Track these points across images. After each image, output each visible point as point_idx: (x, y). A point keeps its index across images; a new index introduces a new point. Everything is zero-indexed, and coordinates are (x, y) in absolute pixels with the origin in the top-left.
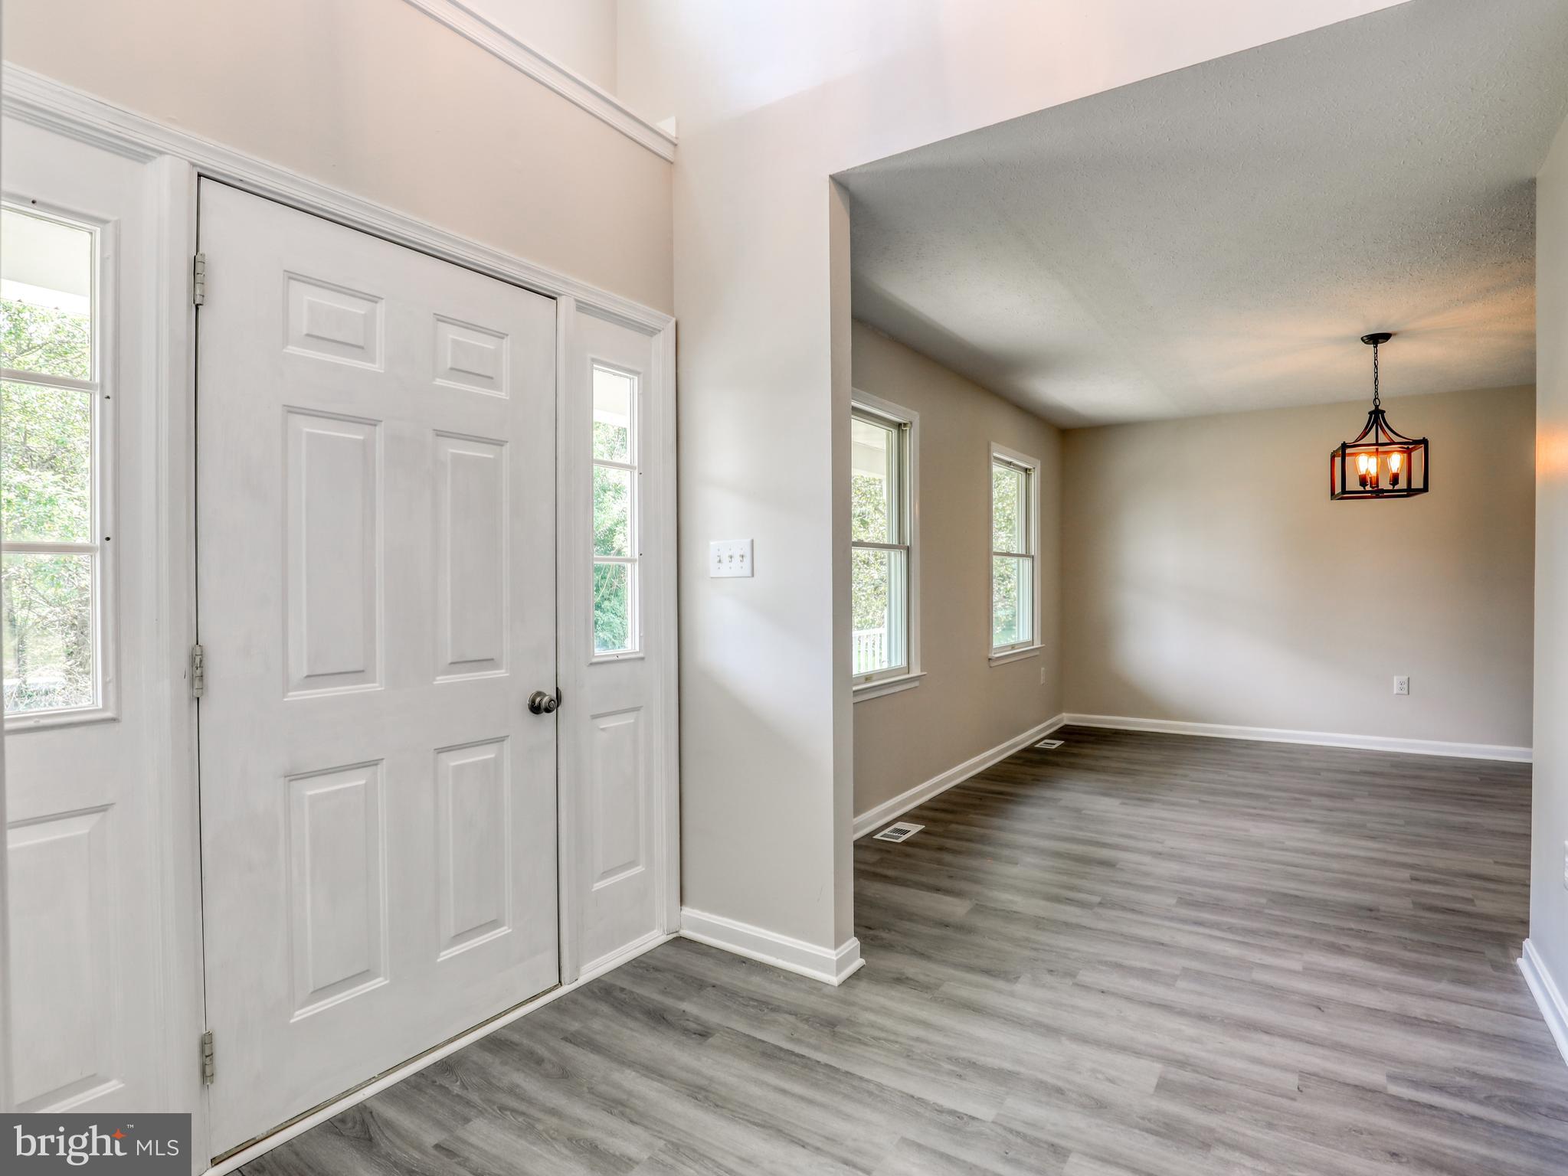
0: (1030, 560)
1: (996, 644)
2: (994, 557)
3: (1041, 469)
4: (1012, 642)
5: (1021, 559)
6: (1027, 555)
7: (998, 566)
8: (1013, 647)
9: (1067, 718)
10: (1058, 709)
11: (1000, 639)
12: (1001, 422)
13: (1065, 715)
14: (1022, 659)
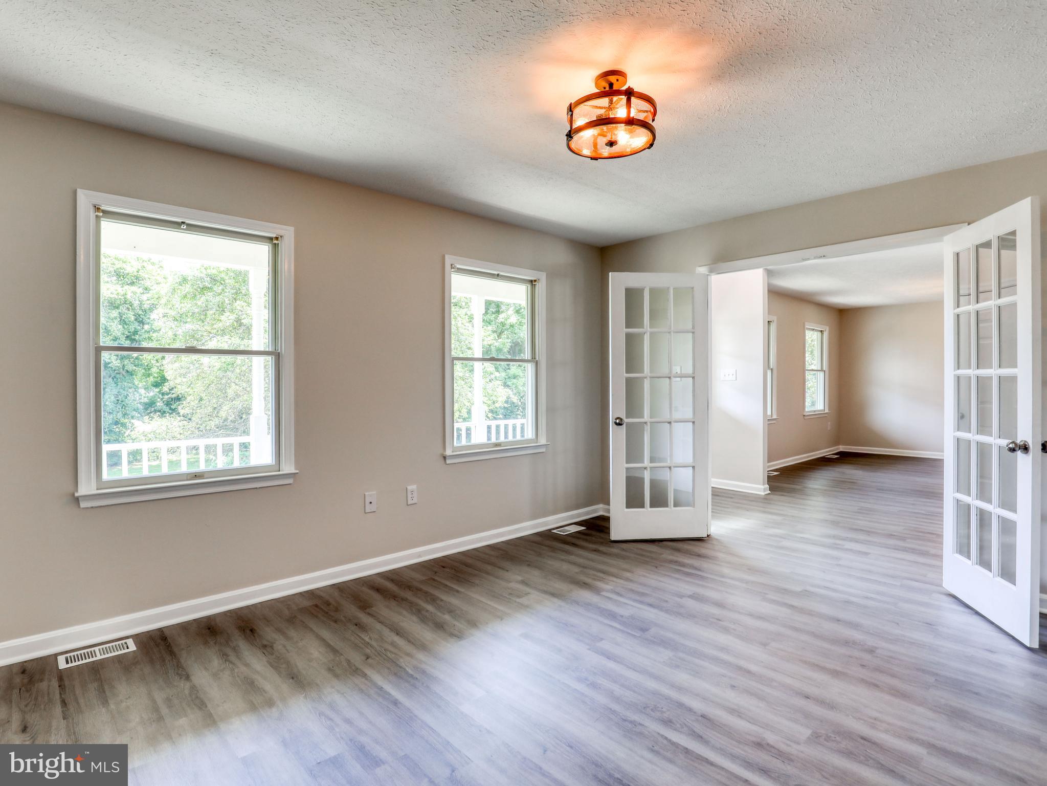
0: (823, 372)
1: (806, 410)
2: (806, 372)
3: (829, 331)
4: (814, 410)
5: (819, 372)
6: (822, 370)
7: (809, 376)
8: (815, 411)
9: (842, 448)
10: (837, 443)
11: (809, 408)
12: (809, 312)
13: (841, 446)
14: (819, 417)
